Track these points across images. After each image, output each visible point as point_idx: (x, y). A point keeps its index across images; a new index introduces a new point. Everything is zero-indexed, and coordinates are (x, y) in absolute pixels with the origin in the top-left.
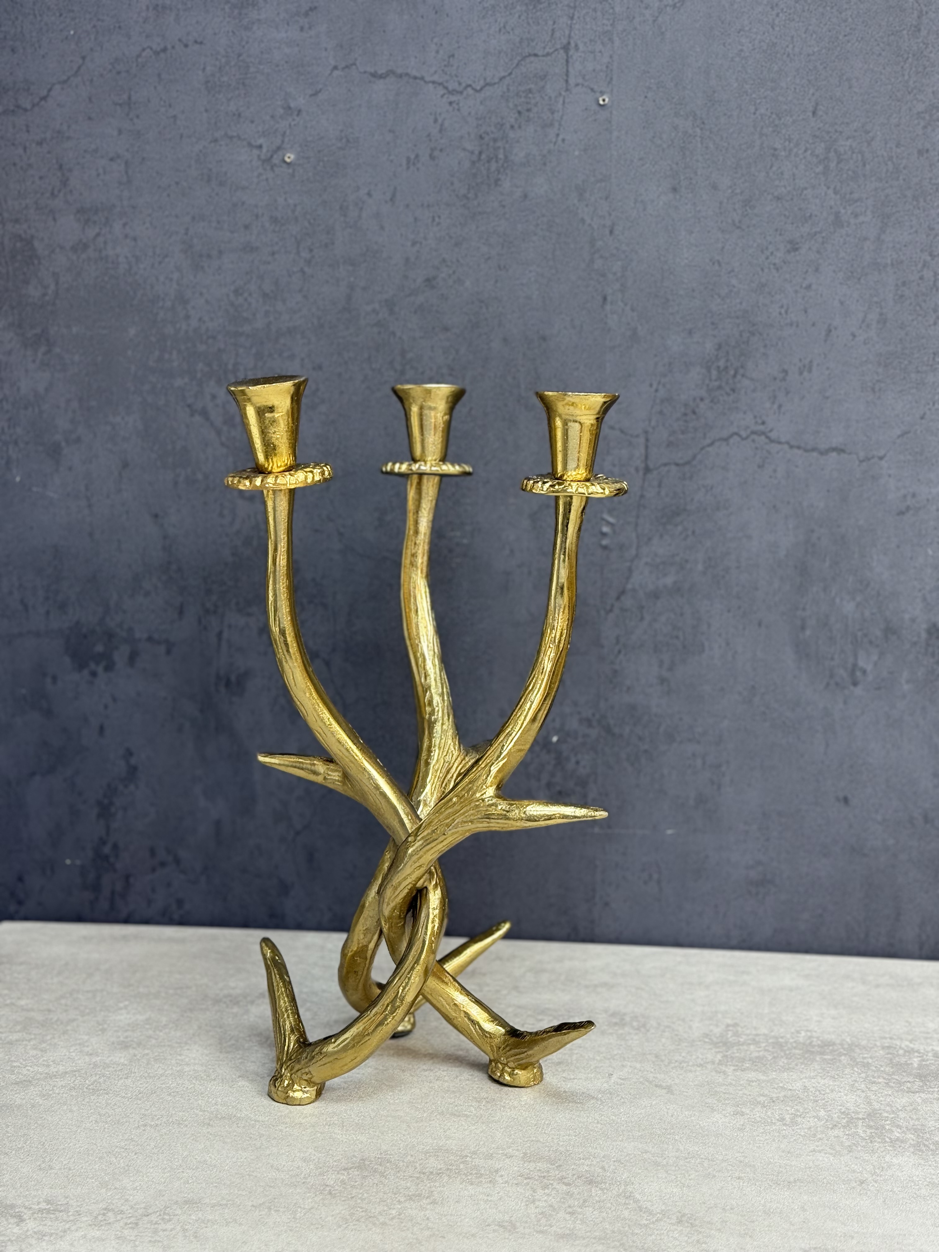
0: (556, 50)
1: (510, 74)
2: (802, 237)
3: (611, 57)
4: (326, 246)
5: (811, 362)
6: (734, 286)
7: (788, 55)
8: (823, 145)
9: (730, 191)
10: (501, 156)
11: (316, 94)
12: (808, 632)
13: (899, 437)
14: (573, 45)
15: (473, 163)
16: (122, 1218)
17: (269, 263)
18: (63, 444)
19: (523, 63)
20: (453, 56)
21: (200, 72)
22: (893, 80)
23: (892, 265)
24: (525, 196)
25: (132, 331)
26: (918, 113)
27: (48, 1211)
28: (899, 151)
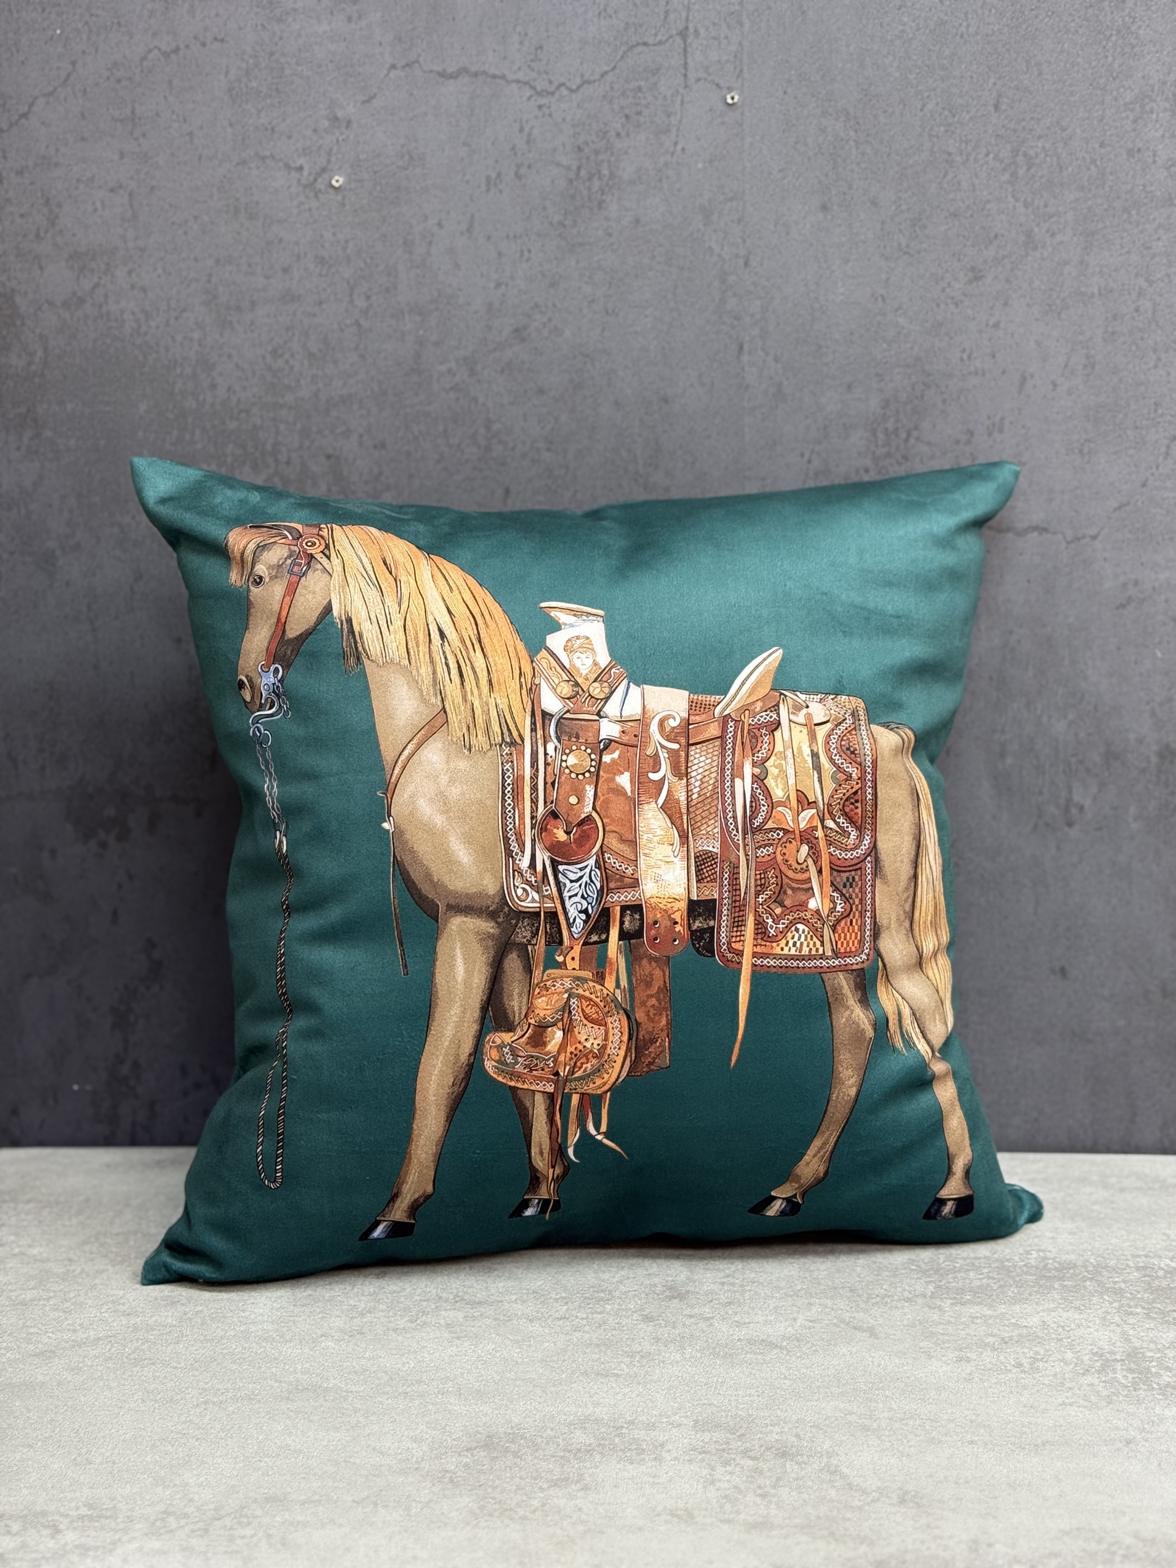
0: (671, 37)
1: (614, 68)
2: (985, 262)
3: (740, 44)
4: (387, 290)
5: (1002, 419)
6: (903, 328)
7: (962, 36)
8: (1009, 147)
9: (893, 208)
10: (606, 172)
11: (367, 101)
12: (1009, 761)
13: (1115, 510)
14: (691, 30)
15: (571, 181)
16: (187, 1524)
17: (315, 315)
18: (58, 552)
19: (629, 54)
20: (541, 48)
21: (222, 77)
22: (1094, 64)
23: (1100, 294)
24: (638, 221)
25: (143, 407)
26: (1125, 104)
27: (91, 1518)
28: (1103, 151)
